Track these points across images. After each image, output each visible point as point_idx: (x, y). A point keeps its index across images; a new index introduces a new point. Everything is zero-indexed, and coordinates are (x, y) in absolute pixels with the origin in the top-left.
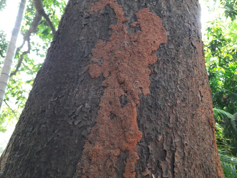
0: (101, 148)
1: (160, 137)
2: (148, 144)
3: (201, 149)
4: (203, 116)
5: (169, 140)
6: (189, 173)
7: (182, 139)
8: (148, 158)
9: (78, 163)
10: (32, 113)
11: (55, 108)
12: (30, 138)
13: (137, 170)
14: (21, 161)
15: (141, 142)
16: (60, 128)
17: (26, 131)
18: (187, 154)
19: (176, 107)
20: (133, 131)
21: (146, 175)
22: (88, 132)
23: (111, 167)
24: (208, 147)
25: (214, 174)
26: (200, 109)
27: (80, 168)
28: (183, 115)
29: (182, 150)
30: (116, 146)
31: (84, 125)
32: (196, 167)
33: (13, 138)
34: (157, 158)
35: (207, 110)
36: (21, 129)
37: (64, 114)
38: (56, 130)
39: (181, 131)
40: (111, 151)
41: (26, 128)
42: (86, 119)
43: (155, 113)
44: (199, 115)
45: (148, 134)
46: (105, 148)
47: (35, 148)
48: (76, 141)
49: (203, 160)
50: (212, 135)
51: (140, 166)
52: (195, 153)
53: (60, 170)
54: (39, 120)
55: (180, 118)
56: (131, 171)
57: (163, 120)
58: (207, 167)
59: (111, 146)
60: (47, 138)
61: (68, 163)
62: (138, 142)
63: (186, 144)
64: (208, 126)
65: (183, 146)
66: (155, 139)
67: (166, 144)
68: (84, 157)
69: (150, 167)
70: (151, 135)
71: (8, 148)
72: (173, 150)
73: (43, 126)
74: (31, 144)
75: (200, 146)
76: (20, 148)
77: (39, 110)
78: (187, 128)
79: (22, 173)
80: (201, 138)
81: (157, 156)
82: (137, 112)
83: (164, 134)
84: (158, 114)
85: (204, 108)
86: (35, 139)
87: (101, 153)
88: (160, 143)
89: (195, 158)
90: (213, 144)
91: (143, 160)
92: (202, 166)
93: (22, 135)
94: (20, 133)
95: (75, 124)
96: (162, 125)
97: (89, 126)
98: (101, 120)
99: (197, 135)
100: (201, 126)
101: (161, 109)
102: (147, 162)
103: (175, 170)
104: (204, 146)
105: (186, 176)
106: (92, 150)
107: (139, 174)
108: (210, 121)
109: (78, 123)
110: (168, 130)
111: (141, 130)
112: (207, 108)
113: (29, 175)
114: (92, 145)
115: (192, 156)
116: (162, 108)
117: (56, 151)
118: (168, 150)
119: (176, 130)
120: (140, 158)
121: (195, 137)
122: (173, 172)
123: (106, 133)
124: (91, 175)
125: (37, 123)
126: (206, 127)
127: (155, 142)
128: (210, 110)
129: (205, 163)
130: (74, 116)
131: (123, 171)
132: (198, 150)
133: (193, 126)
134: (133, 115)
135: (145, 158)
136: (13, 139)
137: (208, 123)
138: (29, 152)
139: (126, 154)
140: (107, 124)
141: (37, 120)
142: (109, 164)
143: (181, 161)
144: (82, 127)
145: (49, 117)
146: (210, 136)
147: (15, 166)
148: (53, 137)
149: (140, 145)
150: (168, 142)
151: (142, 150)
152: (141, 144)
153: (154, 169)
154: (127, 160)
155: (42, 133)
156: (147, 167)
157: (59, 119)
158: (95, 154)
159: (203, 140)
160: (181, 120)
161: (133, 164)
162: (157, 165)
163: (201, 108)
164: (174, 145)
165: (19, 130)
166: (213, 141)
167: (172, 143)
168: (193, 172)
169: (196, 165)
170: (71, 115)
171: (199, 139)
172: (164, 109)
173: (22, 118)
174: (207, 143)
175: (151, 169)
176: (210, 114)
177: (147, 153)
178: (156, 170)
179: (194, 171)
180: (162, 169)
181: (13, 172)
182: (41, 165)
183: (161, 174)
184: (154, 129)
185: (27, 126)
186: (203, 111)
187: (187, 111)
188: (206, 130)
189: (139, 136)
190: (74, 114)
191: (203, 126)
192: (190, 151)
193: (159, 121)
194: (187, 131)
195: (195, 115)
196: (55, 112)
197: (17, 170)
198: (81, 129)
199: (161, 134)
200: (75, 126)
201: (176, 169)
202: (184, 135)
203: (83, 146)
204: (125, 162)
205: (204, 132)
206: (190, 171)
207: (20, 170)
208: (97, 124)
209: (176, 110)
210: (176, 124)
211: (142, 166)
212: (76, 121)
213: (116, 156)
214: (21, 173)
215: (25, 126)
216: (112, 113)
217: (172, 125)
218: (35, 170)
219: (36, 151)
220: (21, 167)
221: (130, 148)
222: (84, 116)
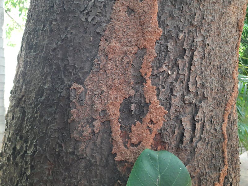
0: (118, 45)
1: (181, 35)
2: (168, 42)
3: (222, 52)
4: (233, 18)
5: (190, 39)
6: (206, 72)
7: (205, 38)
8: (166, 56)
9: (94, 59)
10: (39, 10)
11: (65, 3)
12: (43, 36)
13: (153, 66)
14: (38, 58)
15: (160, 40)
16: (73, 25)
17: (37, 29)
18: (206, 54)
19: (205, 2)
20: (152, 28)
21: (163, 71)
22: (103, 29)
23: (128, 63)
24: (230, 50)
25: (229, 75)
26: (231, 8)
27: (97, 63)
28: (210, 13)
29: (203, 50)
30: (133, 43)
31: (99, 22)
32: (214, 67)
33: (25, 37)
34: (175, 56)
35: (239, 10)
36: (31, 28)
37: (75, 10)
38: (69, 27)
39: (205, 30)
40: (128, 48)
41: (36, 25)
42: (100, 15)
43: (179, 8)
44: (228, 15)
45: (169, 32)
46: (122, 46)
47: (50, 46)
48: (92, 38)
49: (222, 62)
50: (237, 38)
51: (157, 63)
52: (215, 54)
53: (78, 65)
54: (48, 17)
55: (207, 16)
56: (148, 67)
57: (187, 17)
58: (224, 68)
59: (128, 44)
60: (61, 35)
61: (85, 59)
62: (157, 40)
63: (208, 44)
64: (235, 29)
65: (204, 45)
66: (175, 38)
67: (187, 42)
68: (101, 54)
69: (167, 64)
70: (172, 33)
71: (23, 47)
72: (193, 48)
73: (54, 23)
74: (45, 42)
75: (222, 48)
76: (34, 46)
77: (47, 6)
78: (212, 27)
79: (42, 68)
80: (225, 41)
81: (176, 55)
82: (159, 7)
83: (186, 32)
84: (183, 9)
85: (236, 7)
86: (48, 37)
87: (117, 50)
88: (180, 41)
89: (214, 59)
90: (236, 48)
91: (160, 57)
92: (219, 67)
93: (34, 34)
94: (31, 31)
95: (88, 20)
96: (185, 23)
97: (104, 22)
98: (117, 16)
99: (222, 36)
100: (227, 28)
101: (187, 4)
102: (164, 60)
103: (191, 68)
104: (226, 49)
105: (202, 74)
106: (109, 47)
107: (155, 70)
108: (240, 24)
109: (91, 19)
110: (191, 29)
111: (162, 27)
112: (240, 8)
113: (48, 70)
114: (108, 42)
115: (212, 57)
116: (188, 2)
117: (71, 48)
118: (188, 49)
119: (200, 28)
120: (158, 55)
121: (219, 39)
122: (190, 70)
123: (123, 30)
124: (109, 69)
125: (47, 20)
126: (233, 29)
127: (175, 40)
128: (242, 11)
129: (223, 64)
130: (87, 11)
131: (139, 67)
132: (219, 51)
133: (220, 26)
134: (154, 10)
135: (163, 55)
136: (26, 39)
137: (237, 26)
138: (45, 50)
139: (144, 52)
140: (123, 20)
141: (47, 17)
142: (126, 60)
143: (199, 60)
144: (97, 24)
145: (58, 13)
146: (235, 40)
147: (33, 63)
148: (66, 34)
149: (158, 43)
150: (189, 41)
151: (161, 48)
152: (160, 42)
153: (170, 66)
154: (145, 57)
155: (54, 30)
156: (164, 64)
157: (70, 15)
158: (112, 50)
159: (227, 42)
160: (208, 18)
161: (150, 60)
162: (174, 63)
163: (233, 7)
164: (195, 44)
165: (30, 29)
166: (236, 45)
167: (193, 42)
168: (209, 72)
169: (214, 65)
170: (84, 11)
171: (223, 41)
172: (190, 4)
173: (30, 16)
174: (230, 46)
175: (168, 65)
176: (241, 15)
177: (165, 50)
178: (173, 67)
179: (211, 71)
180: (178, 66)
181: (32, 68)
182: (59, 61)
183: (177, 71)
184: (176, 27)
185: (36, 24)
186: (234, 10)
187: (216, 8)
188: (232, 32)
189: (158, 33)
190: (87, 9)
191: (230, 28)
192: (211, 52)
193: (183, 17)
194: (212, 31)
195: (224, 14)
196: (65, 8)
197: (36, 66)
198: (96, 25)
199: (183, 32)
200: (89, 22)
201: (193, 67)
202: (208, 34)
203: (99, 43)
204: (142, 59)
205: (229, 35)
206: (206, 70)
207: (38, 66)
208: (113, 20)
209: (204, 6)
210: (201, 22)
211: (159, 63)
212: (89, 17)
213: (133, 53)
214: (40, 68)
215: (35, 24)
216: (129, 8)
217: (196, 23)
218: (54, 66)
219: (51, 49)
220: (39, 63)
221: (148, 45)
222: (97, 12)
